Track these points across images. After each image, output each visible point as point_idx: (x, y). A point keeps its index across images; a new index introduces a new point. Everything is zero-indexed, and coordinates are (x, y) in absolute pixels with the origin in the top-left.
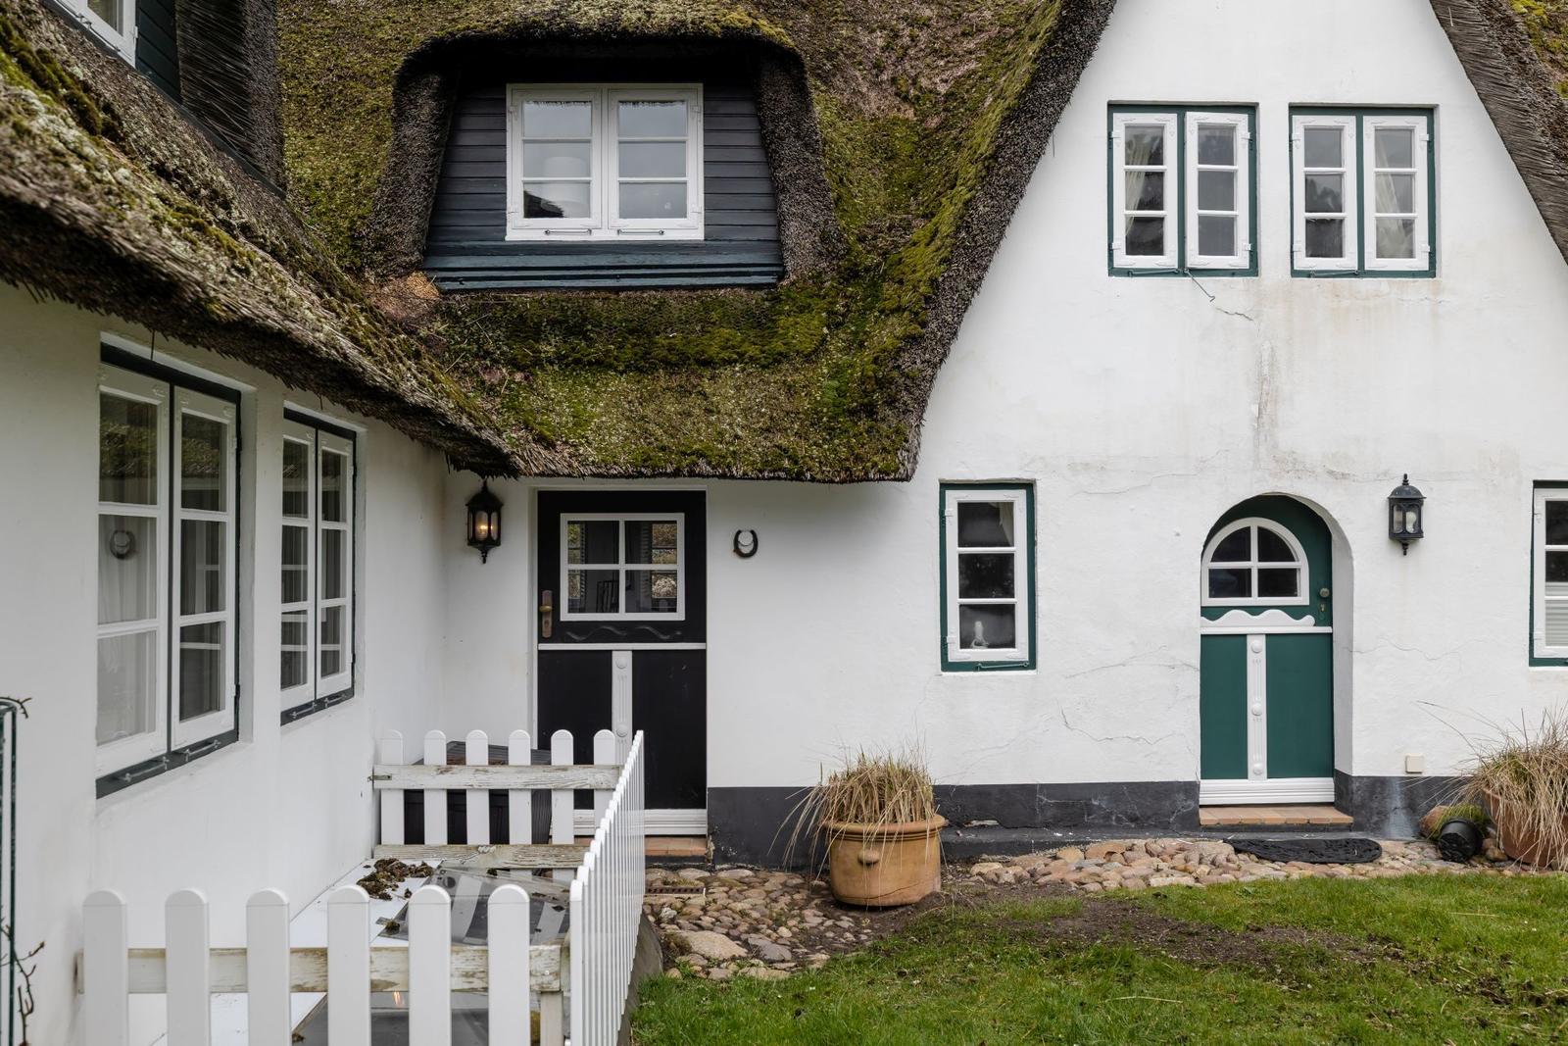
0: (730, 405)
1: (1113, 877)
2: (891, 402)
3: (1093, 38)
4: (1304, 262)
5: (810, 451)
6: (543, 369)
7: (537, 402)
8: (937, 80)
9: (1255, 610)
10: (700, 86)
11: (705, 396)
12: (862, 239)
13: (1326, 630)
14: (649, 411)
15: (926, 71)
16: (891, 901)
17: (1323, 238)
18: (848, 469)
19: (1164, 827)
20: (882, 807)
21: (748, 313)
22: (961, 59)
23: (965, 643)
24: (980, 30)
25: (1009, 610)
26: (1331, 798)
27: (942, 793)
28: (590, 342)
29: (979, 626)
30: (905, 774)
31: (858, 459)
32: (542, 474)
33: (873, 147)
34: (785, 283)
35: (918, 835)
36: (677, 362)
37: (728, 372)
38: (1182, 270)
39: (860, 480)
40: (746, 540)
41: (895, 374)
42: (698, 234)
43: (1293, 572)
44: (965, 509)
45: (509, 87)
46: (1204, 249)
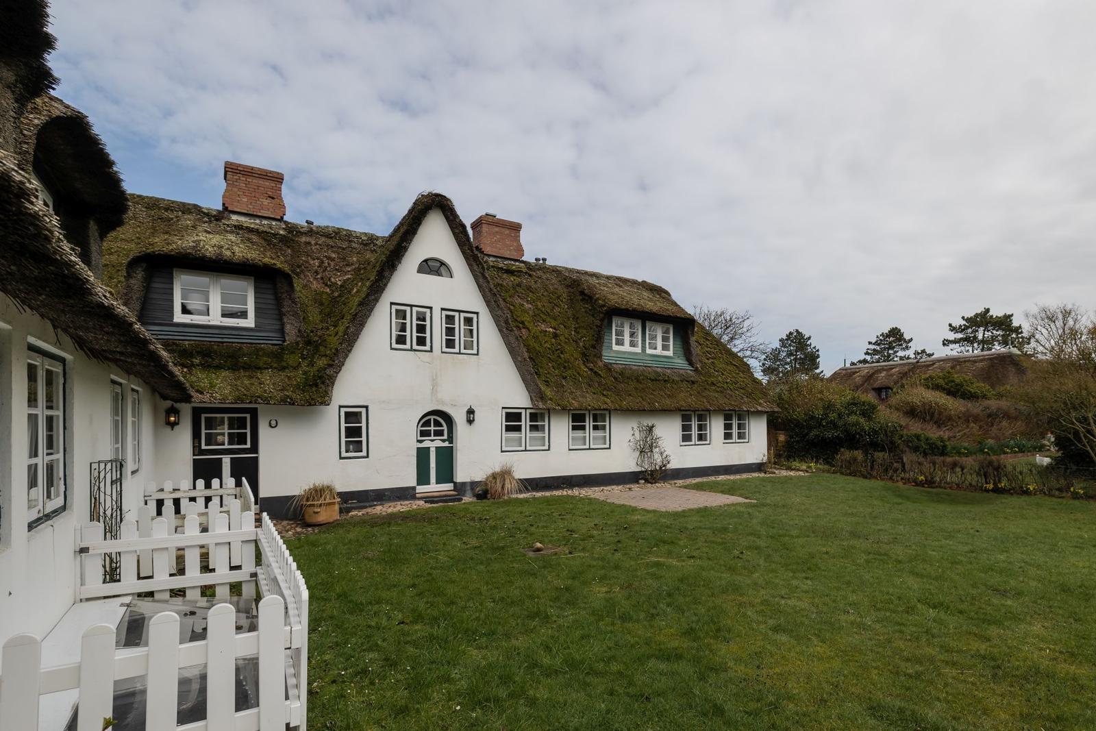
0: (268, 382)
1: (390, 511)
2: (323, 383)
3: (386, 285)
4: (445, 350)
5: (297, 396)
6: (195, 368)
7: (194, 379)
8: (337, 280)
9: (432, 441)
10: (253, 278)
11: (259, 379)
12: (312, 332)
13: (451, 445)
14: (239, 383)
15: (334, 276)
16: (324, 522)
17: (450, 344)
18: (309, 402)
19: (406, 499)
20: (321, 496)
21: (272, 353)
22: (346, 273)
23: (347, 451)
24: (352, 264)
25: (361, 442)
26: (453, 488)
27: (340, 494)
28: (213, 360)
29: (351, 447)
30: (328, 487)
31: (312, 399)
32: (200, 402)
33: (315, 301)
34: (285, 344)
35: (334, 503)
36: (247, 367)
37: (267, 372)
38: (412, 350)
39: (313, 405)
40: (273, 423)
41: (324, 375)
42: (252, 325)
43: (443, 430)
44: (346, 413)
45: (174, 269)
46: (418, 344)
